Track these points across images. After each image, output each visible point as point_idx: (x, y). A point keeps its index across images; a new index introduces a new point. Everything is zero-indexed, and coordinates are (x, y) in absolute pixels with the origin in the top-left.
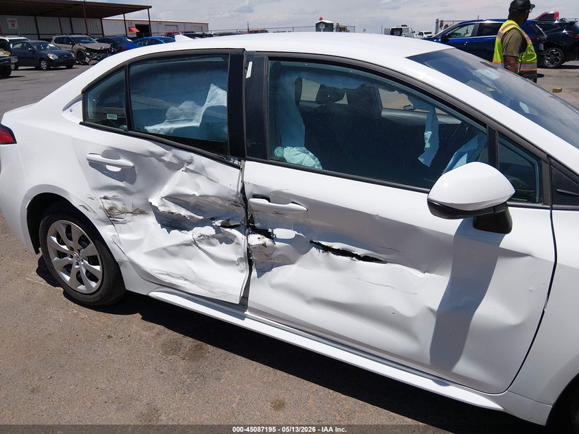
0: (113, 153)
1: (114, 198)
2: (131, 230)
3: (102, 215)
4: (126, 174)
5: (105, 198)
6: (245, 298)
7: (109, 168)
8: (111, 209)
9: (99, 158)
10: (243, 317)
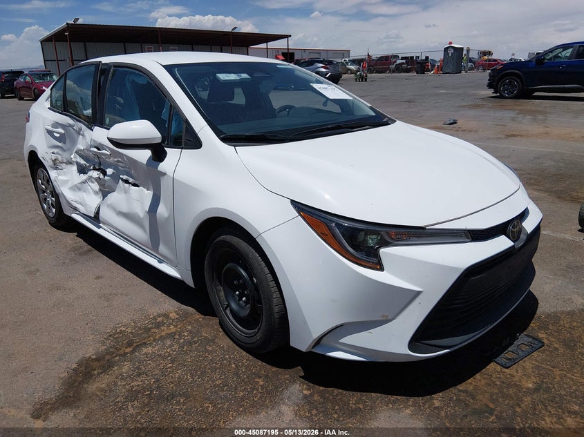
0: (56, 125)
1: (57, 153)
2: (64, 174)
3: (51, 163)
4: (61, 139)
5: (53, 153)
6: (98, 213)
7: (55, 134)
8: (55, 160)
9: (50, 128)
10: (99, 227)
